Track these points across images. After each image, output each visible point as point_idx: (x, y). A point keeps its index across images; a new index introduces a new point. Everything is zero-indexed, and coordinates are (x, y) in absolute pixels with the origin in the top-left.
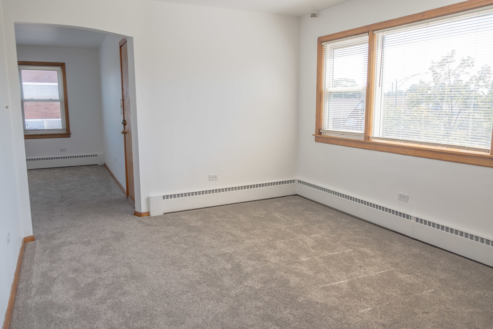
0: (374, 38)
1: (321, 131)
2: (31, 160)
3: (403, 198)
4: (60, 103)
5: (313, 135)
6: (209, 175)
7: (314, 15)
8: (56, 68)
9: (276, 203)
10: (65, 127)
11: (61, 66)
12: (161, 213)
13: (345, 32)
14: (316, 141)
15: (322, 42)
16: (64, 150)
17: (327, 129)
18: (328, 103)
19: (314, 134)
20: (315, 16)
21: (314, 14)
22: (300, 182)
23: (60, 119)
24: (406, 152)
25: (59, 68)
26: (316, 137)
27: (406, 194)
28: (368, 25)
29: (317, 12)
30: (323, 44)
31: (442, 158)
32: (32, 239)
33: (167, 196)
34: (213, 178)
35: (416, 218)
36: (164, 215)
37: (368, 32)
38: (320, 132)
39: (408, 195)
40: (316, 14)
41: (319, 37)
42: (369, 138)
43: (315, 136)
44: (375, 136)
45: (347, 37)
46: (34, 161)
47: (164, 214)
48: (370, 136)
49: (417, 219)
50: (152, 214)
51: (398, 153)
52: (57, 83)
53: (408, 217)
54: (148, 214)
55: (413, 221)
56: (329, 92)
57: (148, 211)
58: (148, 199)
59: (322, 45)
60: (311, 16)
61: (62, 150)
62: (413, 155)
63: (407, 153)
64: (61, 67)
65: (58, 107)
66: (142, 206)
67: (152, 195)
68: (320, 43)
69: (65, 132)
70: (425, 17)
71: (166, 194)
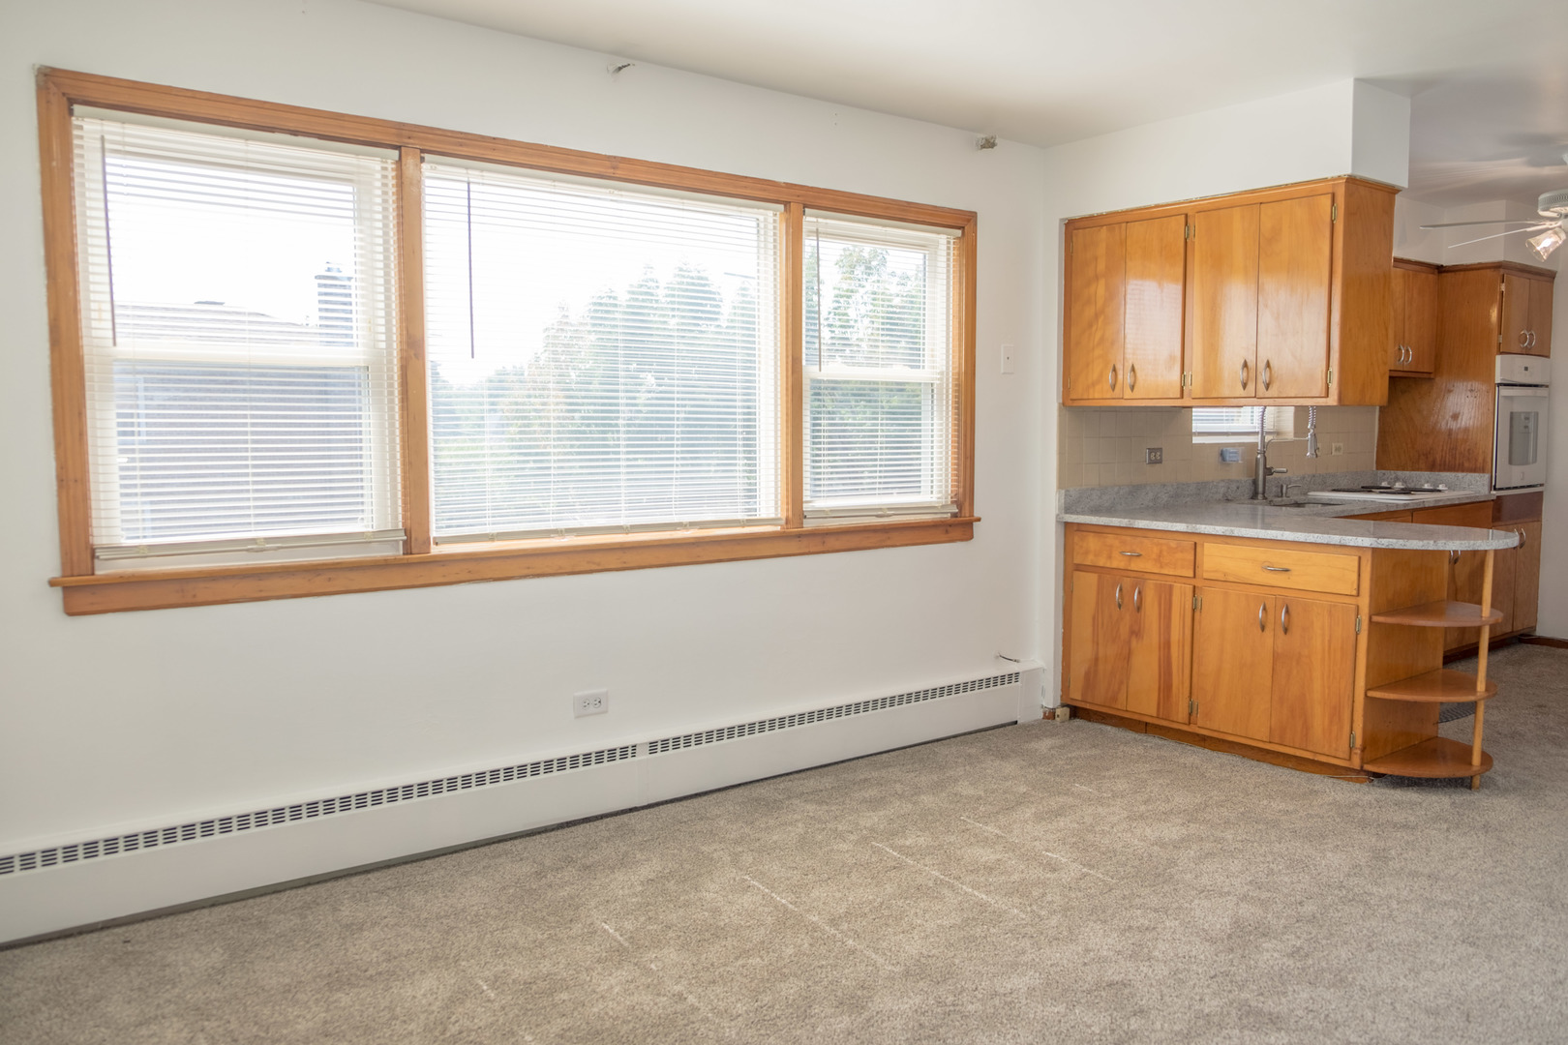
24: (594, 563)
27: (601, 692)
31: (699, 557)
35: (648, 745)
37: (398, 148)
38: (96, 562)
39: (607, 694)
42: (429, 542)
43: (60, 589)
45: (271, 129)
49: (653, 747)
53: (625, 752)
55: (643, 756)
59: (74, 113)
62: (620, 566)
63: (599, 564)
70: (619, 173)
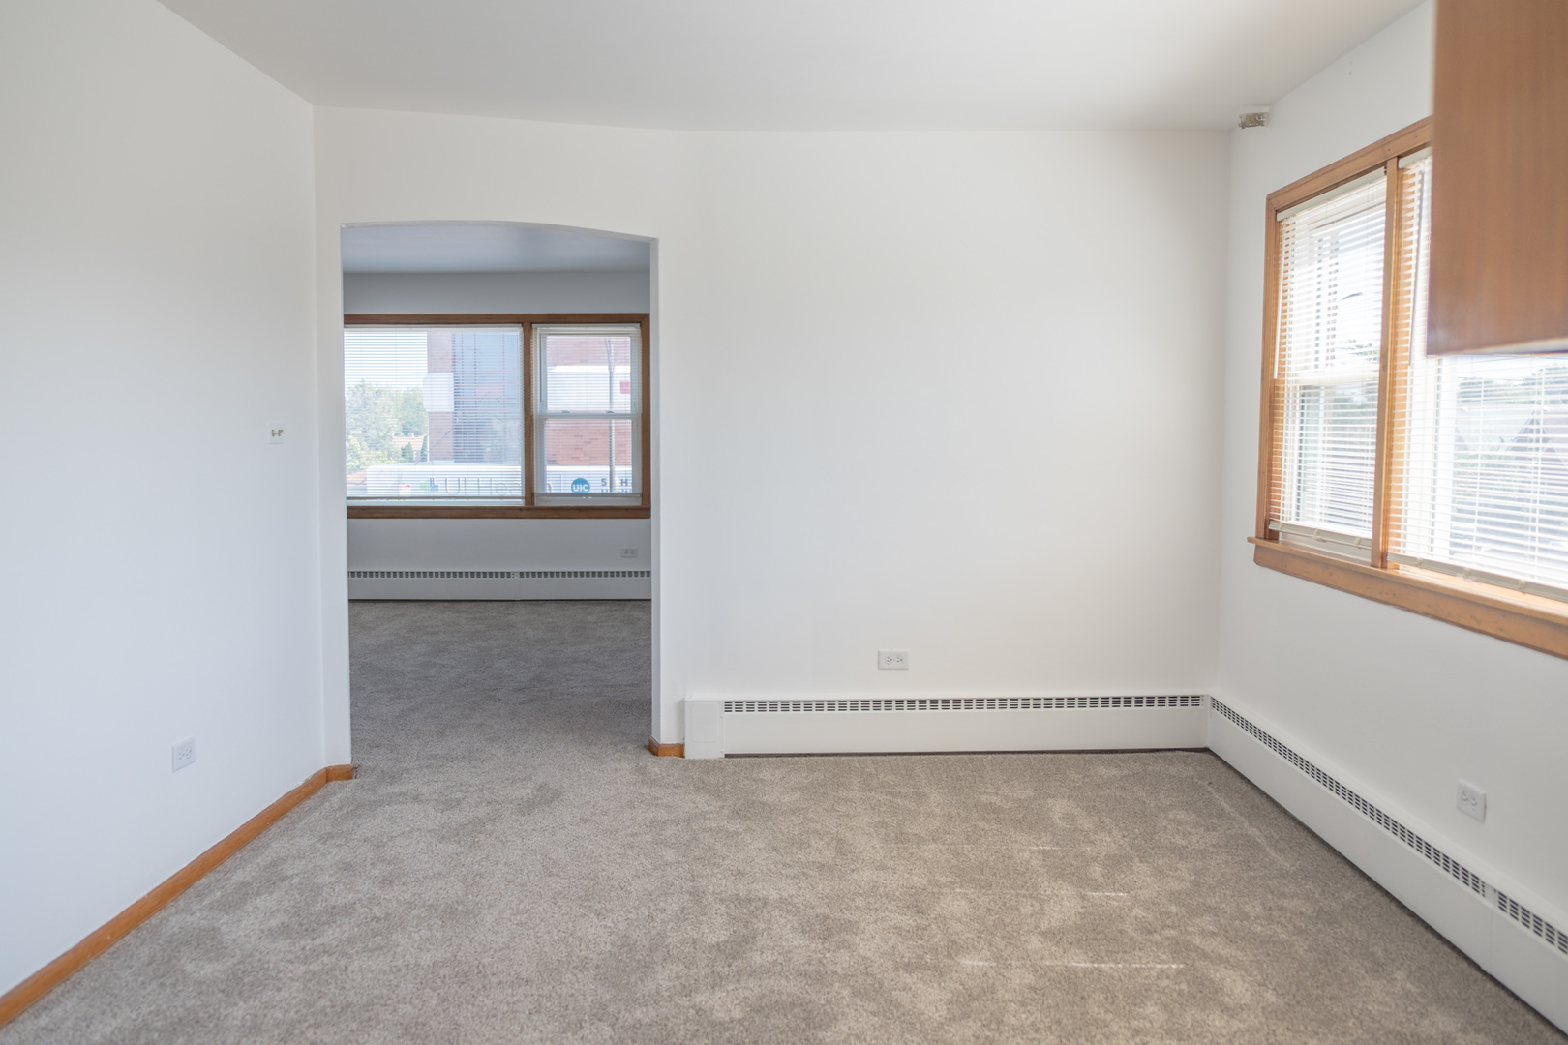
0: (1402, 185)
1: (1272, 527)
2: (543, 575)
3: (1473, 806)
4: (632, 423)
5: (1250, 540)
6: (879, 653)
7: (1255, 120)
8: (627, 329)
9: (1102, 771)
10: (639, 490)
11: (640, 322)
12: (716, 753)
13: (1330, 168)
14: (1258, 560)
15: (1277, 211)
16: (633, 552)
17: (1293, 522)
18: (1298, 425)
19: (1253, 535)
20: (1261, 123)
21: (1256, 115)
22: (1216, 704)
23: (630, 469)
25: (634, 329)
26: (1257, 547)
27: (1480, 791)
28: (1385, 139)
29: (1266, 110)
30: (1280, 217)
32: (347, 773)
33: (739, 703)
34: (893, 662)
35: (1497, 895)
36: (727, 759)
37: (1384, 164)
38: (1270, 531)
39: (1485, 796)
40: (1262, 114)
41: (1270, 195)
42: (1384, 557)
43: (1254, 545)
44: (1408, 554)
45: (1336, 185)
46: (555, 577)
47: (727, 756)
48: (1389, 551)
49: (1502, 900)
50: (690, 753)
51: (1455, 621)
52: (629, 367)
53: (1476, 883)
54: (680, 750)
55: (1491, 904)
56: (1305, 388)
57: (680, 742)
58: (681, 706)
59: (1278, 219)
60: (1243, 125)
61: (627, 551)
64: (638, 325)
65: (625, 435)
66: (662, 725)
67: (695, 695)
68: (1273, 213)
69: (637, 503)
71: (733, 697)
